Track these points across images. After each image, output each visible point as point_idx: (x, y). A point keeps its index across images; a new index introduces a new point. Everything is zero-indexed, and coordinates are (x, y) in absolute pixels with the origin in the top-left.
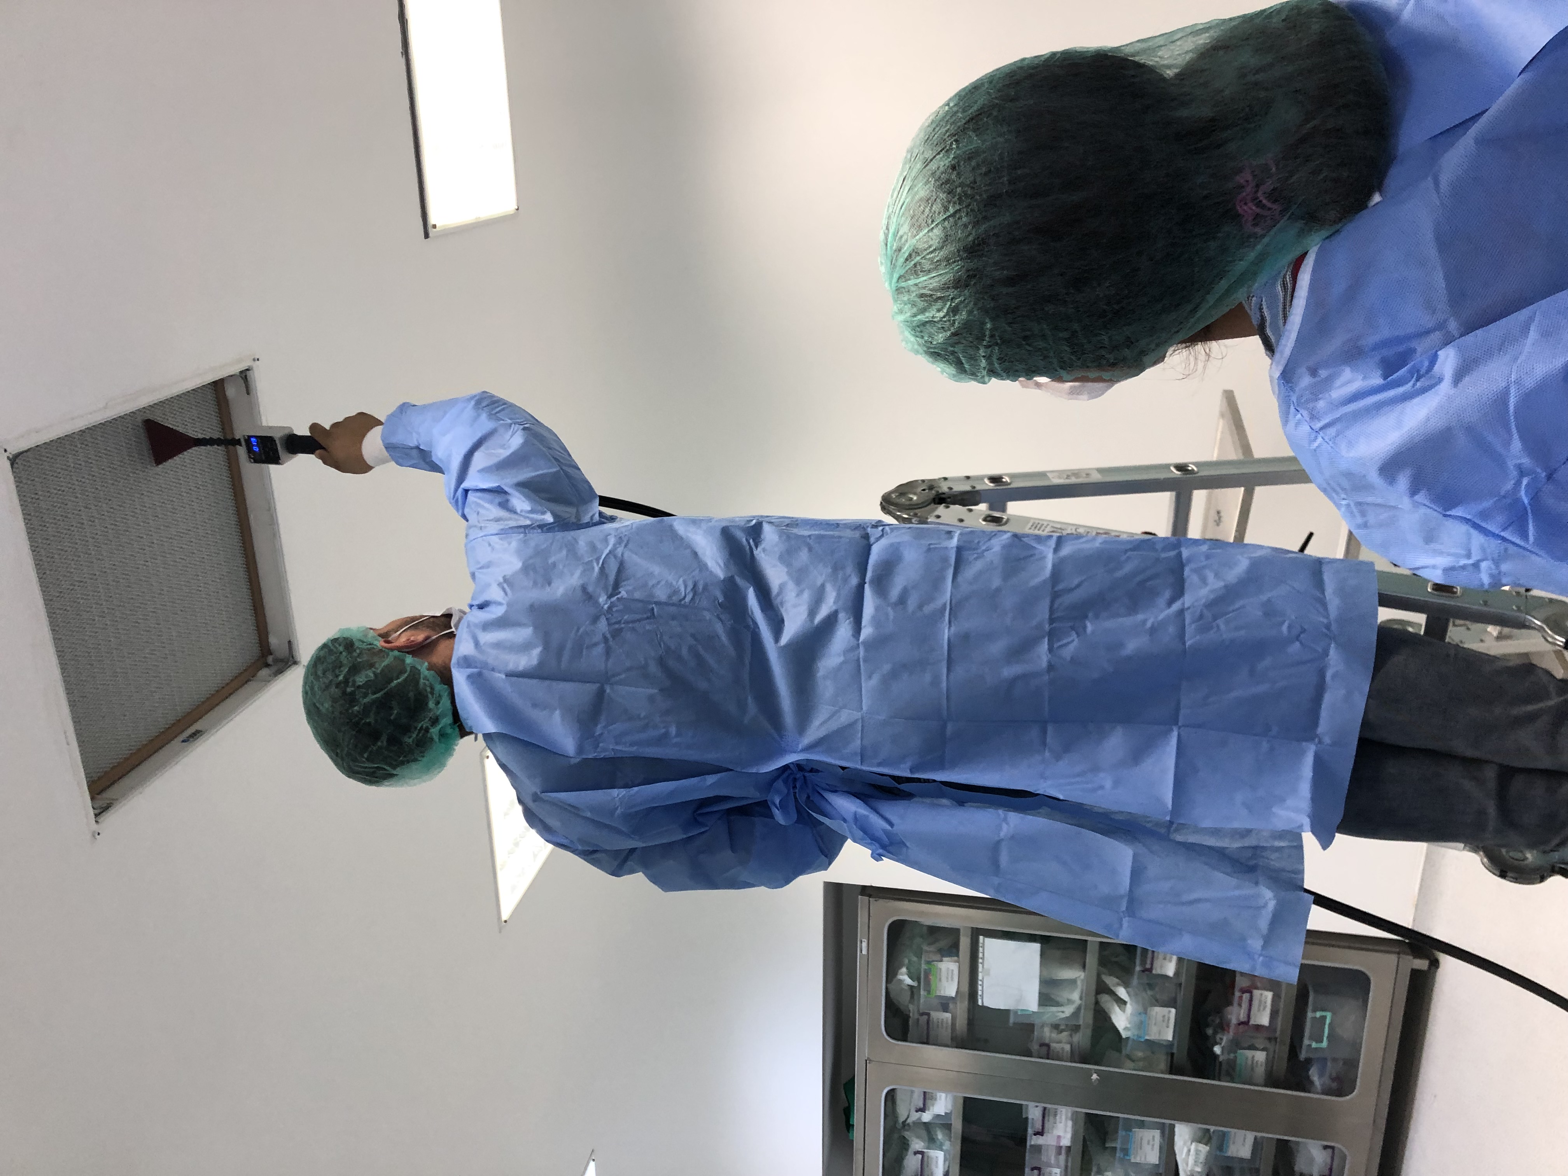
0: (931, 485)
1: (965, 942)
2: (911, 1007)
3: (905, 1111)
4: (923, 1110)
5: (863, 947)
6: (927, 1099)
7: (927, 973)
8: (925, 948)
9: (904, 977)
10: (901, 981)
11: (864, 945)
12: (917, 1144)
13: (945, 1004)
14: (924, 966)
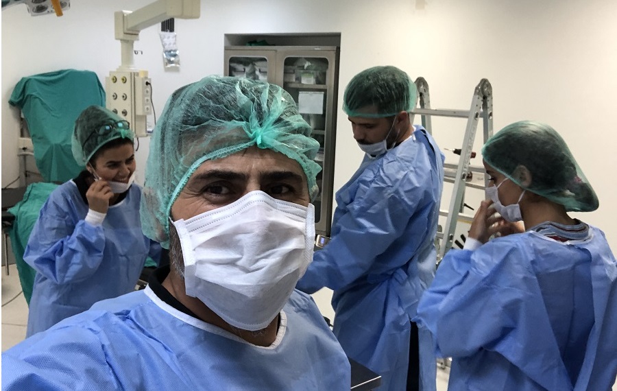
0: (490, 94)
1: (321, 87)
2: (296, 67)
3: (259, 65)
4: (260, 71)
5: (317, 48)
6: (264, 73)
7: (309, 73)
8: (318, 72)
9: (307, 64)
10: (305, 63)
11: (318, 49)
12: (248, 69)
13: (298, 79)
14: (312, 72)
